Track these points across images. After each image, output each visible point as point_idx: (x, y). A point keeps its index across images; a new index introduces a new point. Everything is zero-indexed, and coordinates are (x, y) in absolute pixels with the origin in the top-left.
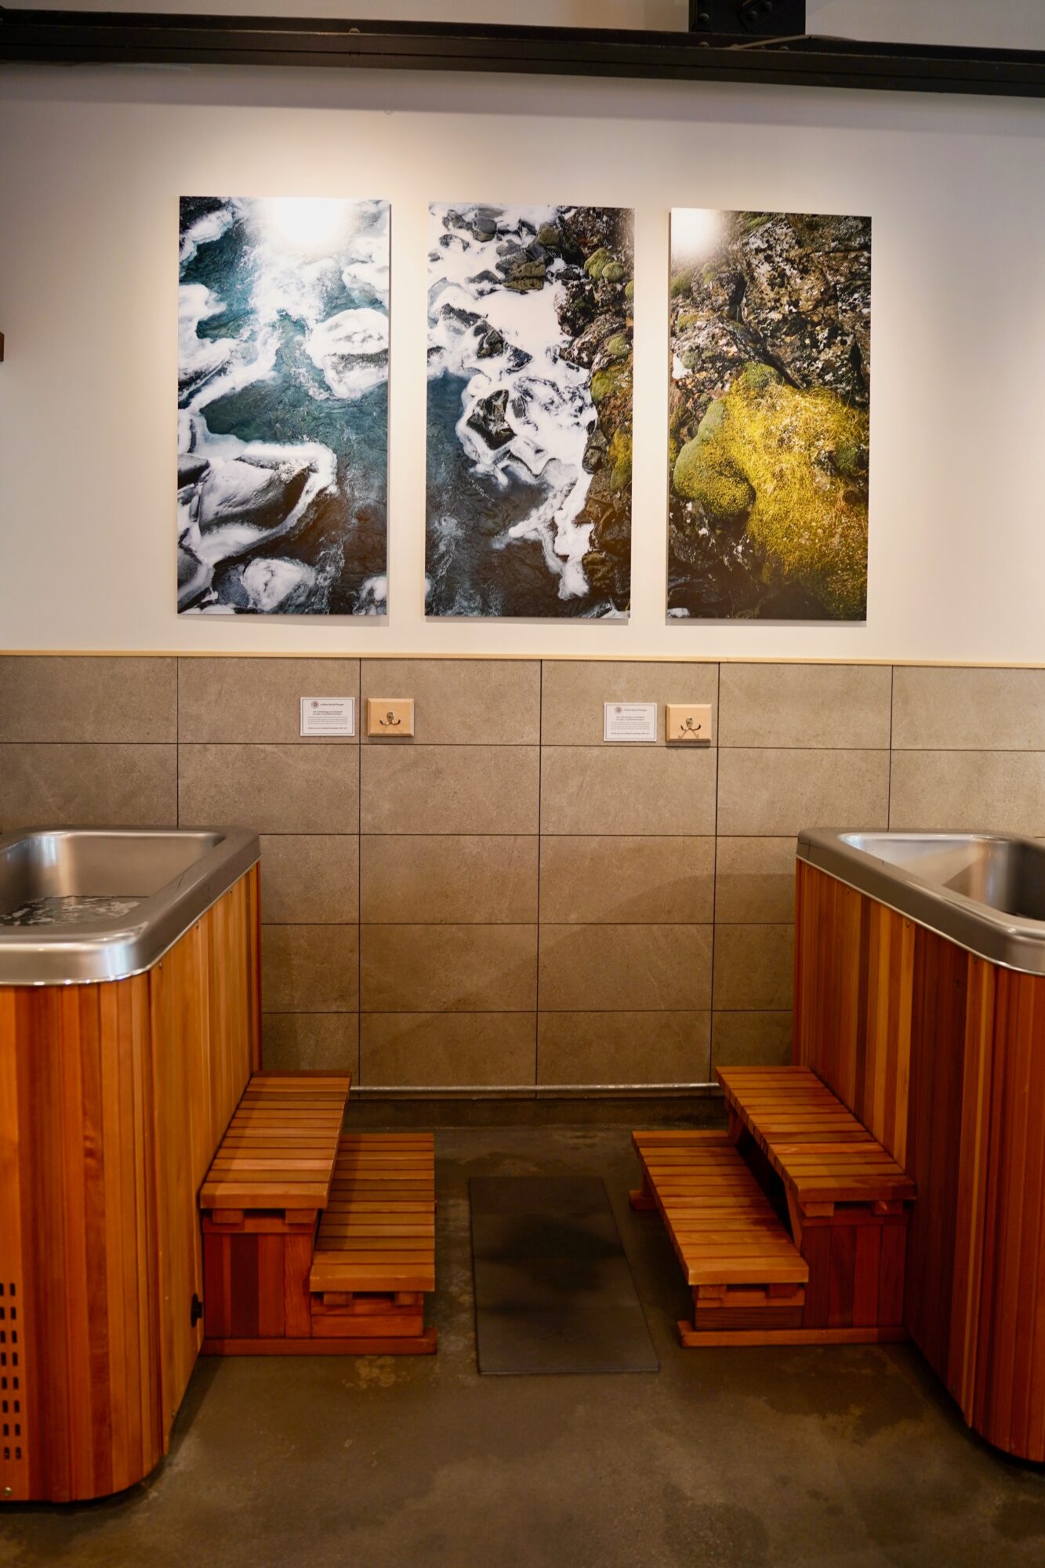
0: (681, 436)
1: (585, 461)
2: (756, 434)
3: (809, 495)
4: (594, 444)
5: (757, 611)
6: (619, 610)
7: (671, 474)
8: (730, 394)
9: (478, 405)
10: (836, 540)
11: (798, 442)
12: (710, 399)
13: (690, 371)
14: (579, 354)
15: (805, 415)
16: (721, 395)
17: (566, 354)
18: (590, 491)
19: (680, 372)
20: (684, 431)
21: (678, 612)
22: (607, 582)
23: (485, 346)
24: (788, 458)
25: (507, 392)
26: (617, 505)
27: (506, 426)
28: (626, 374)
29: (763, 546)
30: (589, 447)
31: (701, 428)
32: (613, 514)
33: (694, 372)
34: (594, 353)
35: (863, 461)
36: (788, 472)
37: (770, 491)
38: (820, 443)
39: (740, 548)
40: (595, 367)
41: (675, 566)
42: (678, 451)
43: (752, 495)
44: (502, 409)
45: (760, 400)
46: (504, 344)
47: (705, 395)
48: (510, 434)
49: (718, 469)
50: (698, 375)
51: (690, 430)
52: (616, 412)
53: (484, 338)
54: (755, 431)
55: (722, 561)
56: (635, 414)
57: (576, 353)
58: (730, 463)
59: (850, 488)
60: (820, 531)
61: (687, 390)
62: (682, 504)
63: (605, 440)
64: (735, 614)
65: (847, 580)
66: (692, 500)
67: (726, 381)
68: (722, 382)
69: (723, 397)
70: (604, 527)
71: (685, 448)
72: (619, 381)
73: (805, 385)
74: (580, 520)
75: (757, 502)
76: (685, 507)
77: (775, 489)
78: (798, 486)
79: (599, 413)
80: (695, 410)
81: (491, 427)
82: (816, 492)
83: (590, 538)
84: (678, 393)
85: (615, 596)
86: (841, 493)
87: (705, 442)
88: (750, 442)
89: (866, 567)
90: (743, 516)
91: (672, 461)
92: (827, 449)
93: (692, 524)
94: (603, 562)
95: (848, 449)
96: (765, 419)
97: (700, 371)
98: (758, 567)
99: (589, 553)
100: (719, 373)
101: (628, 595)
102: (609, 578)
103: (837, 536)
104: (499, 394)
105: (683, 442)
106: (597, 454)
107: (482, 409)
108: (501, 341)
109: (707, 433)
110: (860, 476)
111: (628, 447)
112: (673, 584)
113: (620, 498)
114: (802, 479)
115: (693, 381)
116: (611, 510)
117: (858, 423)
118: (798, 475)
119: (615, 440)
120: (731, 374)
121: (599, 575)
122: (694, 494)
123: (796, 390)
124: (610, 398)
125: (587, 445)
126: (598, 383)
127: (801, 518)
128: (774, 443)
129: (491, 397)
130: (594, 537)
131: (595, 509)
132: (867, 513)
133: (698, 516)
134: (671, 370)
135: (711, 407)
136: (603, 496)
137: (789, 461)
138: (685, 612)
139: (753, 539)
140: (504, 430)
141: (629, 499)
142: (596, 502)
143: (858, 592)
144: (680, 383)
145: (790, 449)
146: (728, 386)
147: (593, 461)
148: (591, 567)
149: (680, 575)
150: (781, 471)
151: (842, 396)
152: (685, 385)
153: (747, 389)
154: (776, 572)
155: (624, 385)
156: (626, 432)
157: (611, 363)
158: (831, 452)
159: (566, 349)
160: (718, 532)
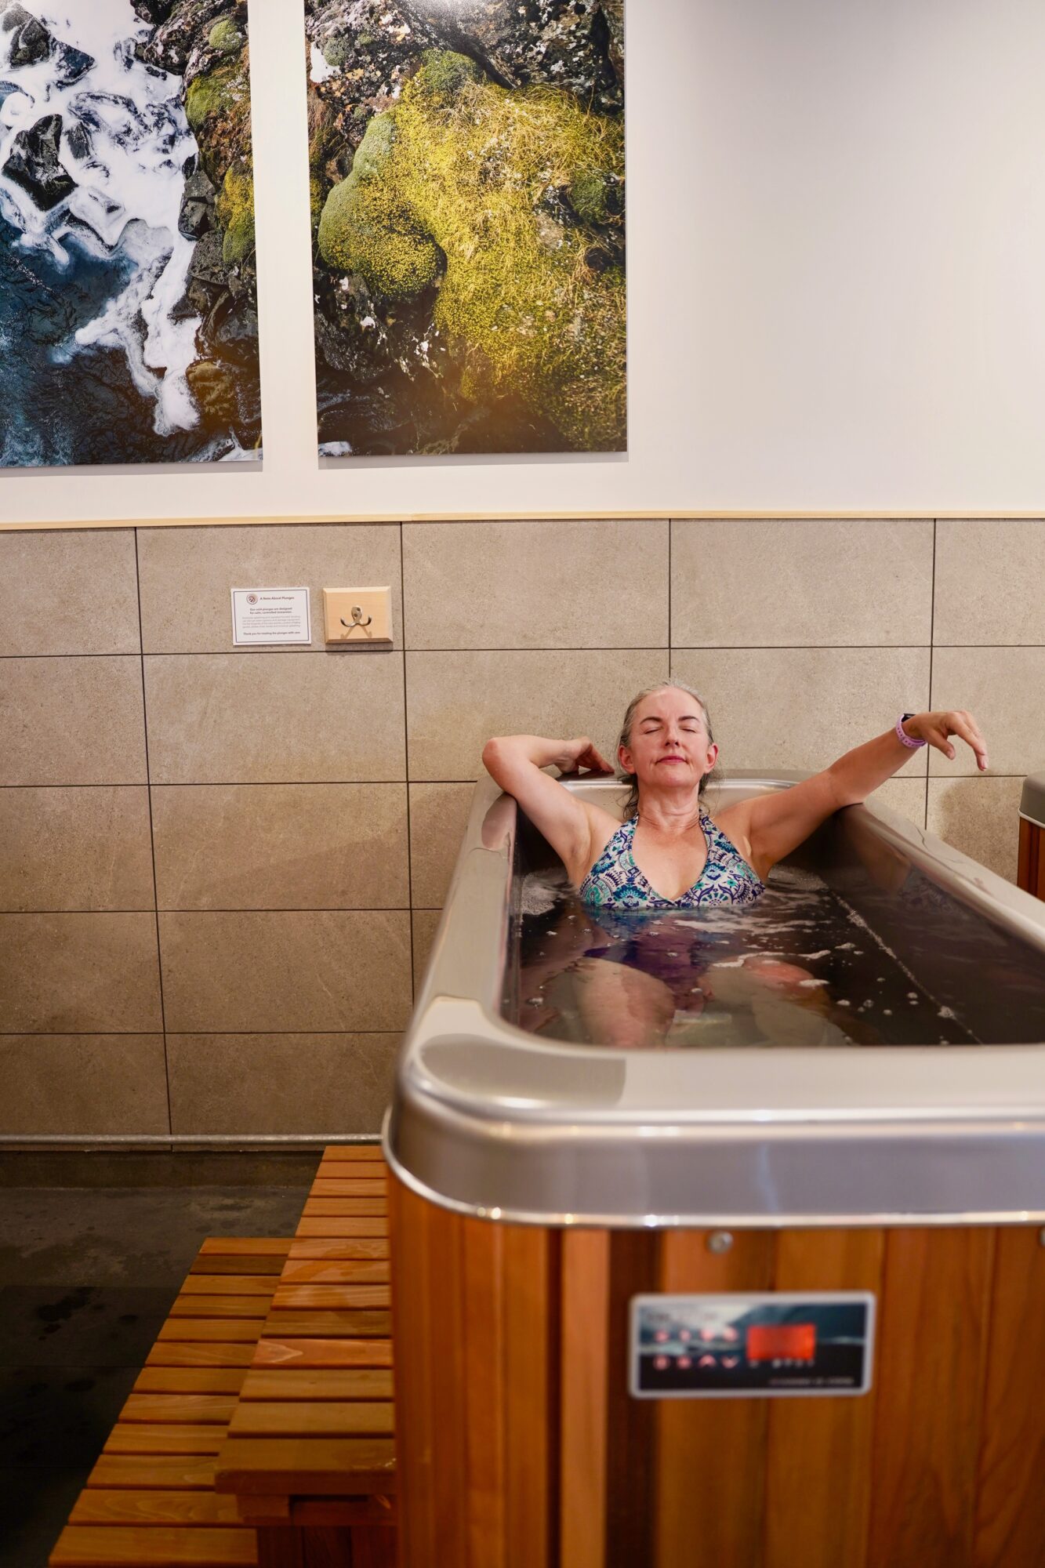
0: (328, 174)
1: (183, 220)
2: (443, 165)
3: (531, 257)
4: (195, 194)
5: (455, 442)
6: (245, 448)
7: (315, 233)
8: (401, 102)
9: (17, 141)
10: (575, 327)
11: (511, 174)
12: (371, 113)
13: (337, 68)
14: (165, 51)
15: (521, 130)
16: (386, 105)
17: (145, 53)
18: (192, 267)
19: (322, 71)
20: (332, 165)
21: (335, 447)
22: (226, 405)
23: (22, 46)
24: (495, 199)
25: (59, 118)
26: (234, 287)
27: (61, 172)
28: (239, 79)
29: (461, 339)
30: (187, 199)
31: (358, 160)
32: (230, 299)
33: (343, 70)
34: (188, 49)
35: (615, 200)
36: (497, 222)
37: (468, 254)
38: (547, 174)
39: (425, 345)
40: (191, 71)
41: (327, 377)
42: (324, 198)
43: (441, 261)
44: (53, 146)
45: (448, 109)
46: (51, 41)
47: (362, 106)
48: (68, 185)
49: (386, 222)
50: (349, 75)
51: (340, 164)
52: (226, 141)
53: (19, 32)
54: (442, 159)
55: (398, 365)
56: (254, 141)
57: (160, 49)
58: (404, 213)
59: (596, 244)
60: (549, 313)
61: (334, 99)
62: (332, 280)
63: (211, 186)
64: (421, 446)
65: (594, 389)
66: (348, 273)
67: (395, 81)
68: (388, 85)
69: (391, 109)
70: (216, 323)
71: (334, 192)
72: (229, 91)
73: (519, 83)
74: (180, 313)
75: (449, 272)
76: (338, 285)
77: (476, 251)
78: (512, 244)
79: (200, 146)
80: (348, 132)
81: (38, 176)
82: (541, 253)
83: (197, 339)
84: (320, 105)
85: (238, 426)
86: (582, 252)
87: (365, 180)
88: (435, 178)
89: (624, 367)
90: (428, 295)
91: (316, 214)
92: (557, 183)
93: (351, 310)
94: (217, 376)
95: (591, 181)
96: (458, 140)
97: (353, 67)
98: (453, 374)
99: (197, 363)
100: (382, 69)
101: (257, 424)
102: (227, 400)
103: (577, 320)
104: (46, 122)
105: (331, 184)
106: (201, 209)
107: (23, 147)
108: (45, 36)
109: (368, 166)
110: (610, 225)
111: (246, 196)
112: (325, 405)
113: (238, 277)
114: (519, 233)
115: (343, 84)
116: (225, 295)
117: (606, 139)
118: (513, 227)
119: (227, 185)
120: (401, 71)
121: (213, 396)
122: (351, 264)
123: (505, 91)
124: (215, 119)
125: (184, 196)
126: (197, 96)
127: (519, 293)
128: (473, 178)
129: (36, 128)
130: (202, 338)
131: (202, 295)
132: (623, 283)
133: (358, 298)
134: (309, 69)
135: (372, 124)
136: (213, 274)
137: (497, 205)
138: (346, 447)
139: (445, 329)
140: (59, 179)
141: (252, 277)
142: (203, 283)
143: (612, 407)
144: (323, 89)
145: (498, 185)
146: (397, 89)
147: (195, 219)
148: (199, 384)
149: (335, 391)
150: (486, 221)
151: (580, 97)
152: (330, 92)
153: (428, 93)
154: (483, 381)
155: (237, 97)
156: (244, 172)
157: (215, 63)
158: (564, 188)
159: (144, 45)
160: (391, 321)
